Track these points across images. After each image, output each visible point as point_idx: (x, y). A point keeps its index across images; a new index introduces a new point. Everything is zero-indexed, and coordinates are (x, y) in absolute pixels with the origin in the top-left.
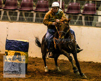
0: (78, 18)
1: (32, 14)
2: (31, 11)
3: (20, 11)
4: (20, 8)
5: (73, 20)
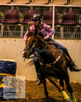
0: (76, 30)
1: (19, 27)
2: (17, 23)
3: (4, 24)
4: (4, 21)
5: (69, 33)
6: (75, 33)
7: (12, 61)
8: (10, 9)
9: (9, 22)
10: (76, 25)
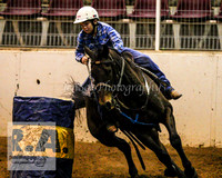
3: (49, 18)
4: (49, 12)
5: (193, 37)
6: (205, 37)
9: (60, 14)
10: (208, 19)
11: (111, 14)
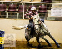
1: (6, 13)
2: (5, 11)
7: (2, 30)
8: (1, 4)
11: (13, 11)
